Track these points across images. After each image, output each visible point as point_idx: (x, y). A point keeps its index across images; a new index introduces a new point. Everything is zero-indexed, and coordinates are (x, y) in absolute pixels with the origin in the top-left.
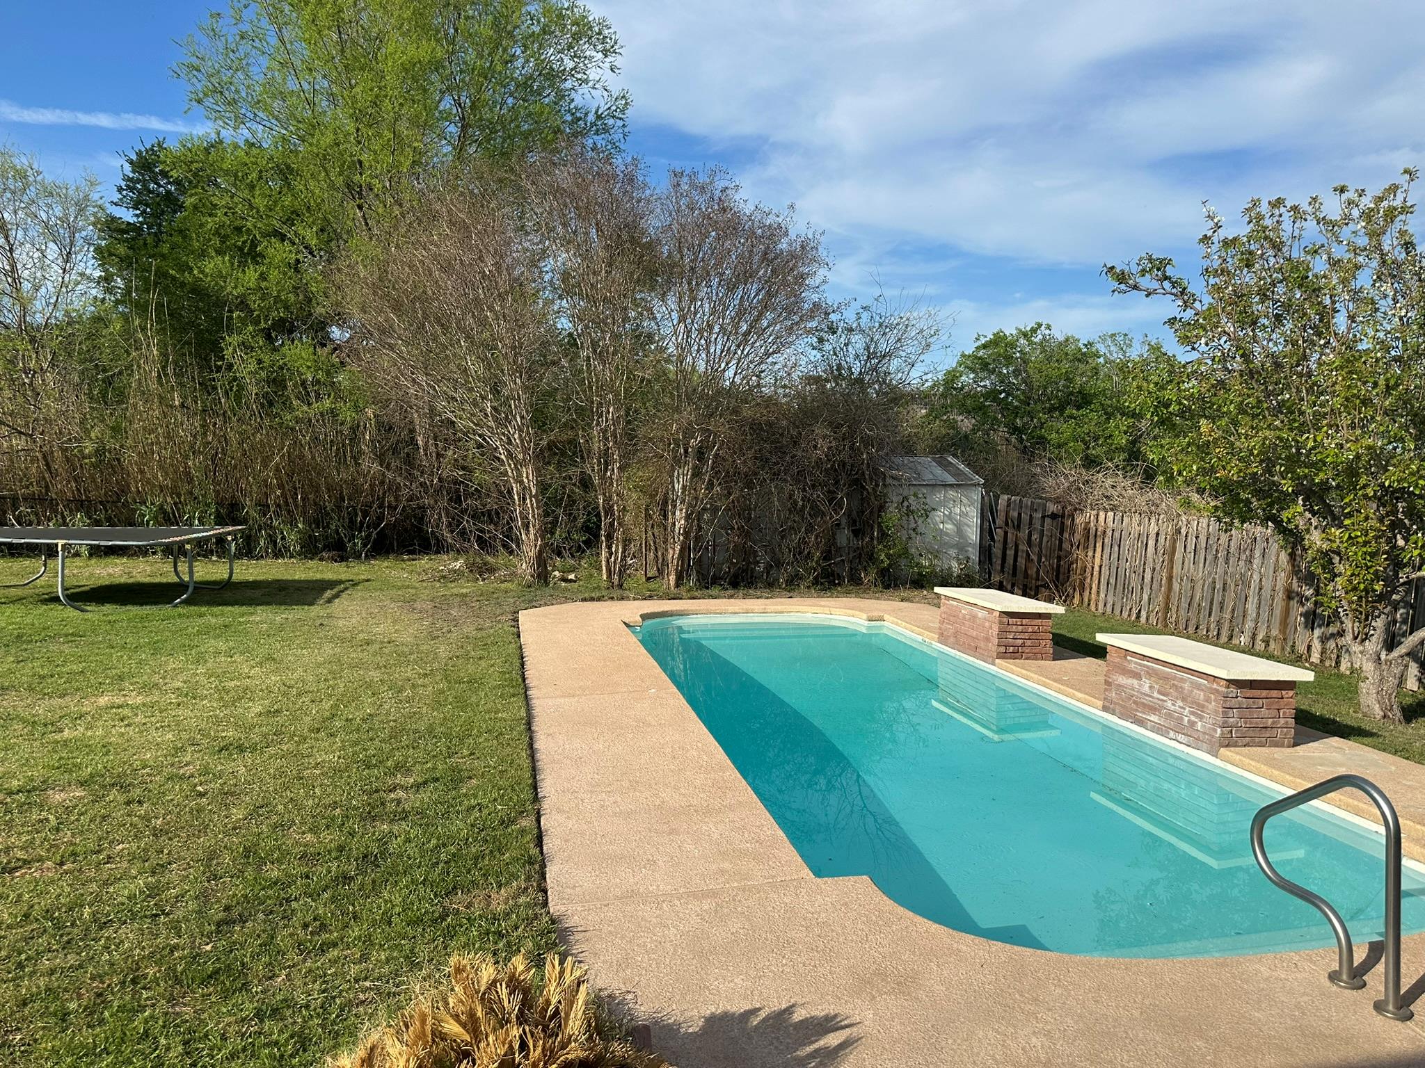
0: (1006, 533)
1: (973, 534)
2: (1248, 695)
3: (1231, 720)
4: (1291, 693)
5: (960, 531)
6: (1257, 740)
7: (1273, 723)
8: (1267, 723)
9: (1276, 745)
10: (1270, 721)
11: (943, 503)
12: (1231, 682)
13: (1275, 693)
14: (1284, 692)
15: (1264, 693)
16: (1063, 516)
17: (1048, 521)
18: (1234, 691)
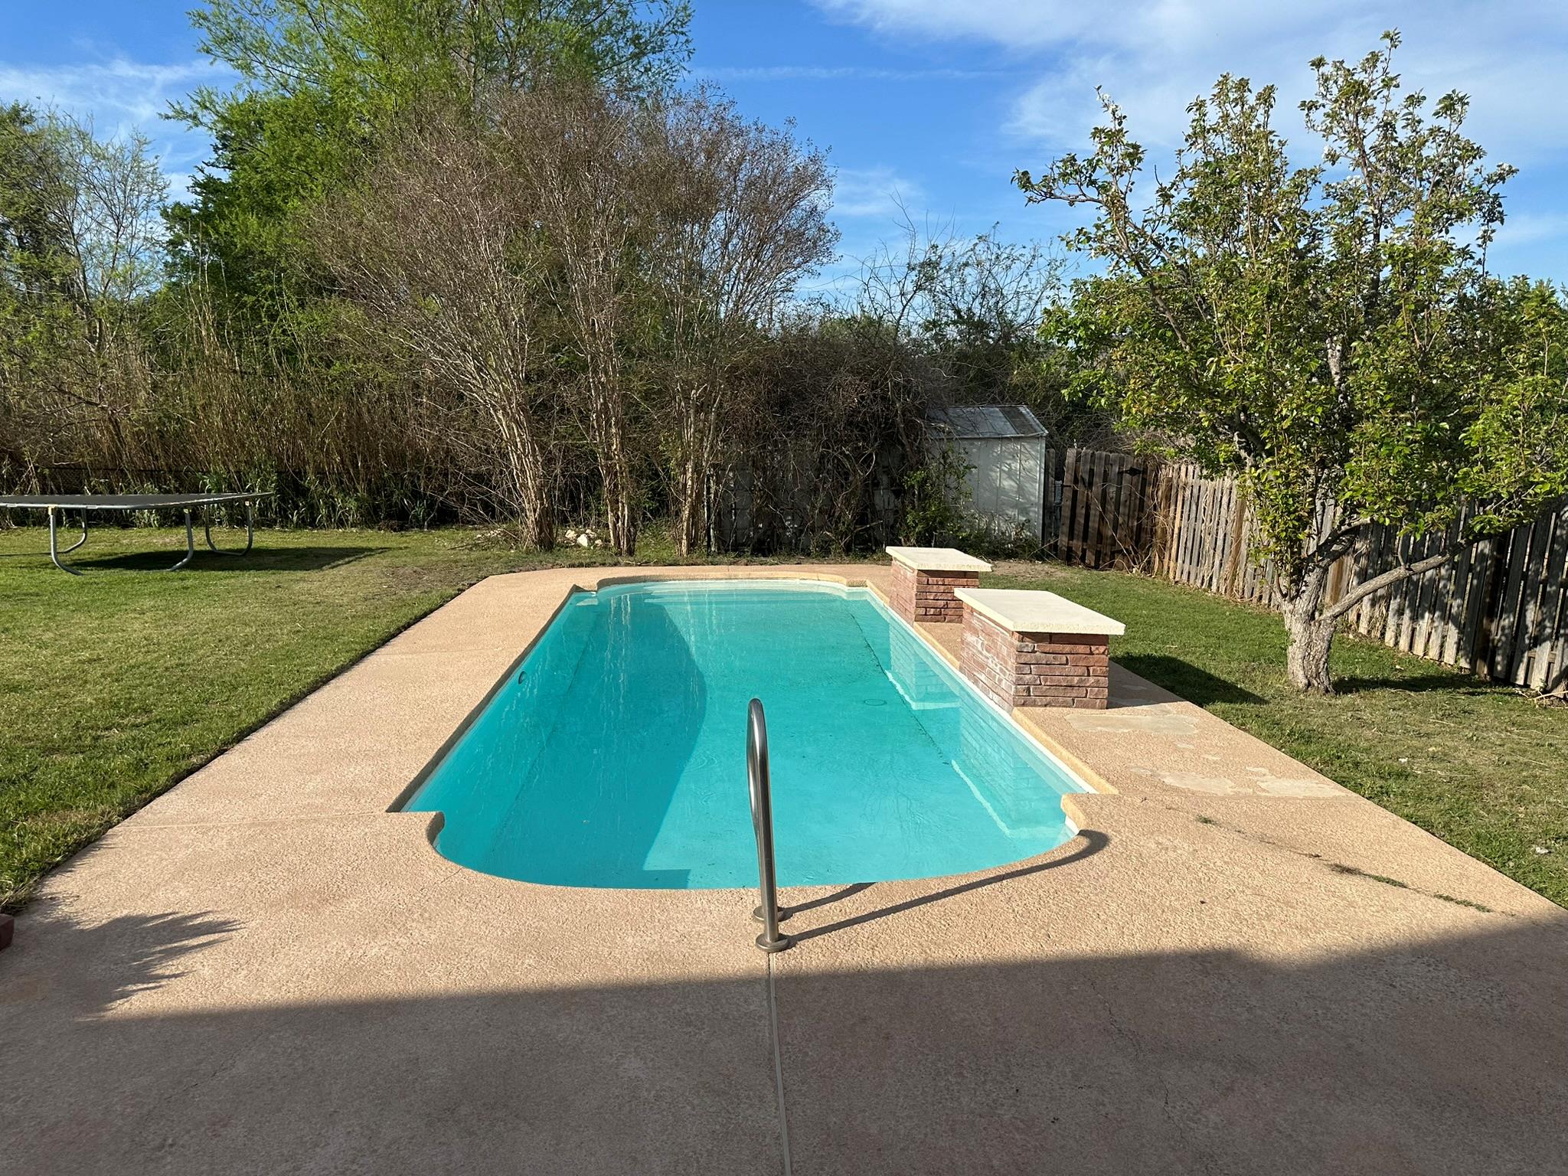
0: (1075, 493)
1: (1035, 490)
2: (1047, 650)
3: (1028, 677)
4: (1102, 649)
5: (1021, 490)
6: (1061, 699)
7: (1081, 681)
8: (1072, 680)
9: (1085, 706)
10: (1076, 679)
11: (1000, 459)
12: (1024, 635)
13: (1081, 648)
14: (1093, 648)
15: (1068, 648)
16: (1145, 471)
17: (1127, 476)
18: (1029, 645)
